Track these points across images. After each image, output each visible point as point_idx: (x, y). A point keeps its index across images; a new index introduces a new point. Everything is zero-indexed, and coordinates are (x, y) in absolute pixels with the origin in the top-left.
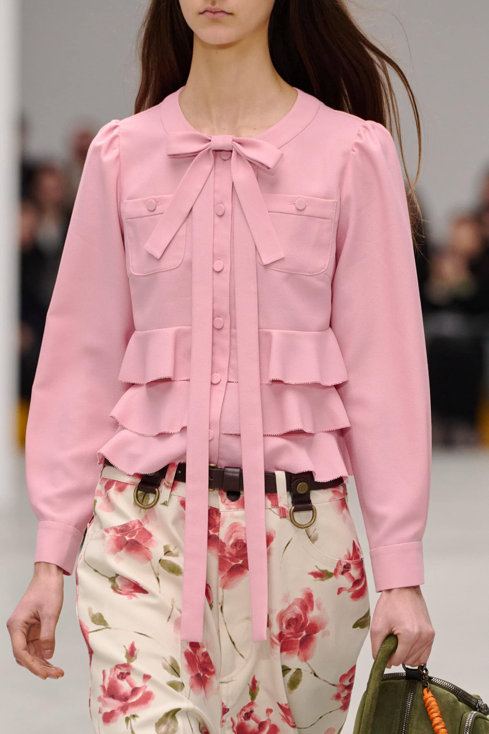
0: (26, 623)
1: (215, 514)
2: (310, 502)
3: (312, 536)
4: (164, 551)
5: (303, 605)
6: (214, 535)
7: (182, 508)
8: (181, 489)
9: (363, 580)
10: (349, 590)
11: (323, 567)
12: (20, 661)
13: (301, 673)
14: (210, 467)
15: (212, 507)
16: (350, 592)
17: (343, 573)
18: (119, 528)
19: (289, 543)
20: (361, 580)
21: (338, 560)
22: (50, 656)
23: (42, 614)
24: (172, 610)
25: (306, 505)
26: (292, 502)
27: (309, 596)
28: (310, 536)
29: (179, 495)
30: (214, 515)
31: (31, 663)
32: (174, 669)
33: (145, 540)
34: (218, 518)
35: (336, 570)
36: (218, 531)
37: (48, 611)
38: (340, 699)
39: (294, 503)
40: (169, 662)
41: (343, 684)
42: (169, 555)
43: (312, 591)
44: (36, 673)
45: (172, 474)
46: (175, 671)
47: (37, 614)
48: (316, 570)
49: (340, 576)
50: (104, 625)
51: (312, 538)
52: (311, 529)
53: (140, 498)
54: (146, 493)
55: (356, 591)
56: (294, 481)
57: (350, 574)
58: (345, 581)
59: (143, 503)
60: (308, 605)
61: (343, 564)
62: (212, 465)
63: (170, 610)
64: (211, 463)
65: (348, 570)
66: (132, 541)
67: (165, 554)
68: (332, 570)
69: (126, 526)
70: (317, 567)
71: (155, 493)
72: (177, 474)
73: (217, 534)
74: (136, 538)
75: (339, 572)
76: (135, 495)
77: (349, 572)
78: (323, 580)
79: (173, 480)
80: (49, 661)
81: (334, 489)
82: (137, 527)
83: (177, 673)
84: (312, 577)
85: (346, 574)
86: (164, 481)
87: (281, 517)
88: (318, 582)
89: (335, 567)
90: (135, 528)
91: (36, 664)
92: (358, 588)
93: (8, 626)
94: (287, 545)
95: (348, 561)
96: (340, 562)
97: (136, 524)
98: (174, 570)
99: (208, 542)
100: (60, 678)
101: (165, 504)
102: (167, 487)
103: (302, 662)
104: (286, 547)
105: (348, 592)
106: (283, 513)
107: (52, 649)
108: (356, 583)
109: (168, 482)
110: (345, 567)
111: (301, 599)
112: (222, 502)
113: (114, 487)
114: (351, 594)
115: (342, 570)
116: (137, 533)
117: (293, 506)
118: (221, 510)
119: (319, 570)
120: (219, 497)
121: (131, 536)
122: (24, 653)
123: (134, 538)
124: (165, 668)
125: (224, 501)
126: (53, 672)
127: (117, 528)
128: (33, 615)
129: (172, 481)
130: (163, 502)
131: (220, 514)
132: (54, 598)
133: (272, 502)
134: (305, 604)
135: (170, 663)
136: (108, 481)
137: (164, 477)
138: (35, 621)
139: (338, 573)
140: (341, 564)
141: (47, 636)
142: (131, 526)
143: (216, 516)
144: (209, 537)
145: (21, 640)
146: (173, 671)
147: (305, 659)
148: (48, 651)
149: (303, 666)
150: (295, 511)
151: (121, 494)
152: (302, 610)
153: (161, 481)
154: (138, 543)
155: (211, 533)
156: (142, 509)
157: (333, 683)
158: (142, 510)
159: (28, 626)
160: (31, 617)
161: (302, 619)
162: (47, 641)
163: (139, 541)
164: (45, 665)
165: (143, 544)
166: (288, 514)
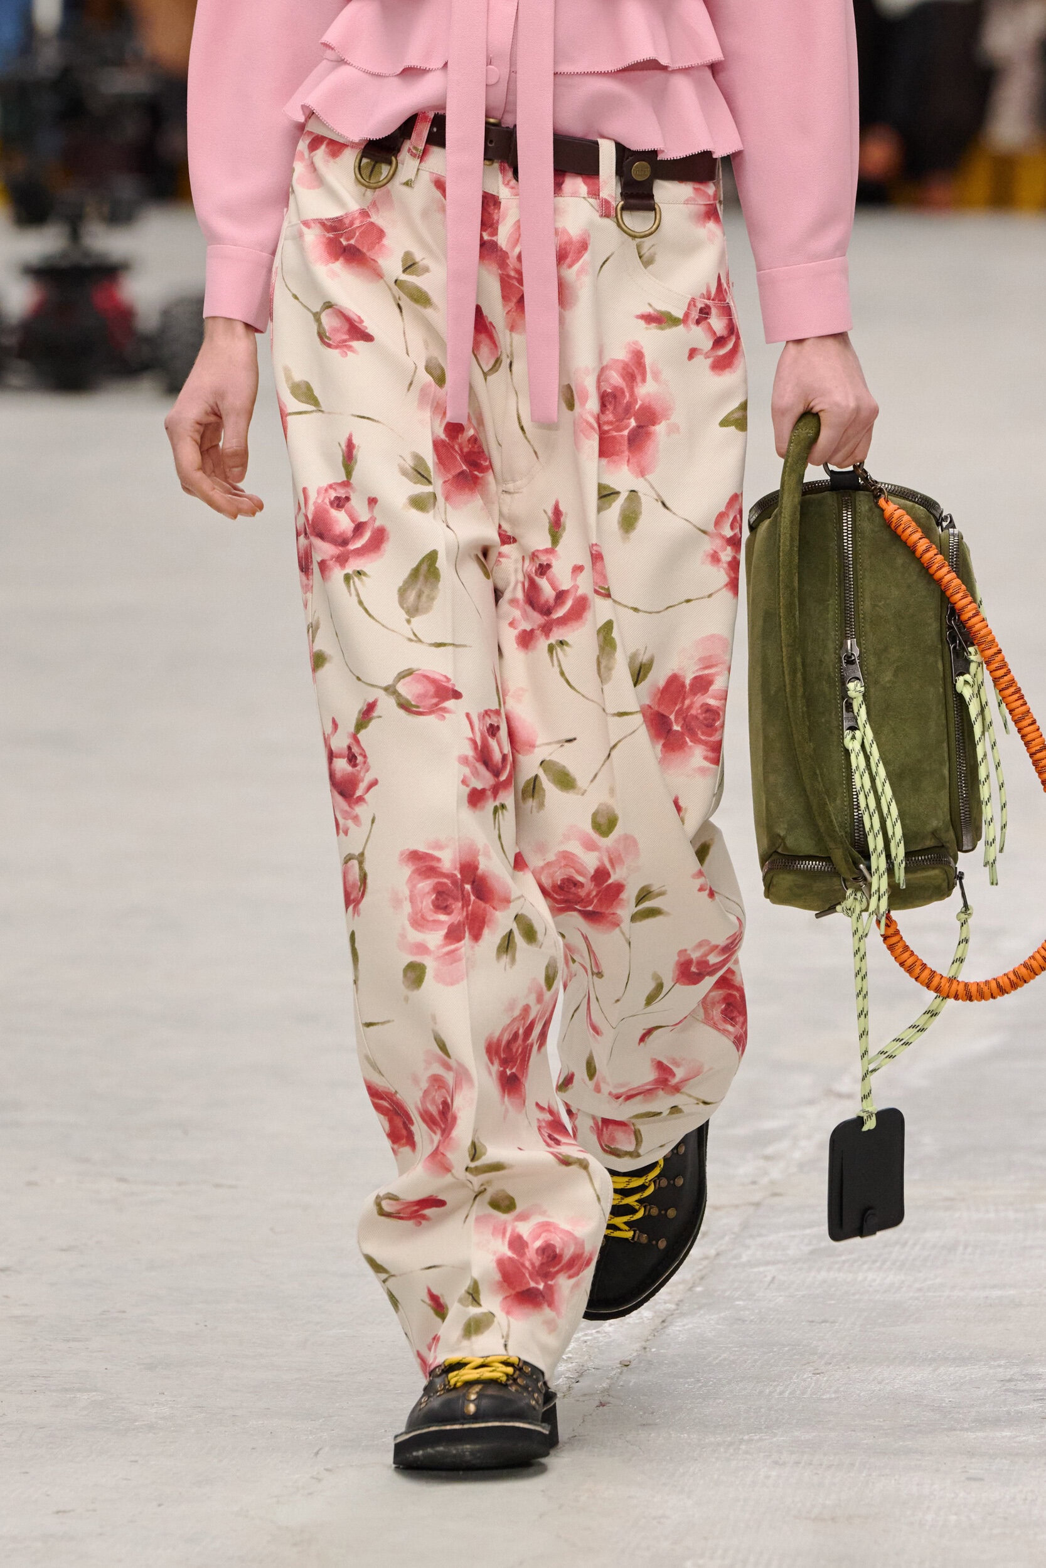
0: (199, 424)
1: (491, 204)
2: (651, 197)
3: (645, 256)
4: (403, 266)
5: (628, 373)
6: (491, 240)
7: (438, 194)
8: (437, 160)
9: (730, 340)
10: (707, 353)
11: (662, 306)
12: (188, 487)
13: (638, 498)
14: (487, 123)
15: (488, 193)
16: (709, 357)
17: (698, 322)
18: (329, 224)
19: (606, 261)
20: (727, 337)
21: (690, 297)
22: (241, 477)
23: (224, 408)
24: (415, 372)
25: (645, 202)
26: (621, 194)
27: (638, 357)
28: (642, 253)
29: (432, 171)
30: (490, 206)
31: (211, 493)
32: (419, 473)
33: (372, 247)
34: (496, 211)
35: (687, 315)
36: (497, 234)
37: (233, 402)
38: (721, 564)
39: (624, 195)
40: (409, 463)
41: (720, 534)
42: (410, 274)
43: (642, 348)
44: (219, 509)
45: (422, 131)
46: (423, 476)
47: (215, 407)
48: (650, 310)
49: (694, 327)
50: (315, 406)
51: (644, 258)
52: (647, 242)
53: (366, 172)
54: (376, 162)
55: (718, 356)
56: (628, 158)
57: (709, 324)
58: (700, 337)
59: (370, 179)
60: (636, 371)
61: (700, 305)
62: (492, 120)
63: (413, 371)
64: (490, 118)
65: (706, 318)
66: (350, 246)
67: (404, 271)
68: (679, 314)
69: (339, 220)
70: (650, 305)
71: (390, 163)
72: (430, 133)
73: (494, 238)
74: (356, 241)
75: (693, 319)
76: (357, 164)
77: (709, 320)
78: (662, 329)
79: (424, 145)
80: (240, 485)
81: (697, 186)
82: (357, 224)
83: (426, 478)
84: (642, 323)
85: (703, 324)
86: (407, 145)
87: (601, 216)
88: (653, 331)
89: (686, 309)
90: (355, 226)
91: (218, 495)
92: (722, 352)
93: (167, 428)
94: (604, 263)
95: (707, 302)
96: (693, 300)
97: (356, 219)
98: (421, 298)
99: (480, 252)
100: (258, 514)
101: (408, 184)
102: (414, 155)
103: (637, 477)
104: (602, 266)
105: (706, 358)
106: (606, 211)
107: (244, 465)
108: (719, 342)
109: (415, 148)
110: (701, 311)
111: (622, 361)
112: (503, 183)
113: (323, 147)
114: (709, 361)
115: (697, 317)
116: (357, 234)
117: (622, 200)
118: (501, 196)
119: (655, 310)
120: (500, 176)
121: (348, 239)
122: (199, 476)
123: (352, 242)
124: (404, 473)
125: (509, 182)
126: (245, 503)
127: (326, 222)
128: (209, 409)
129: (421, 147)
130: (405, 180)
131: (500, 203)
132: (243, 379)
133: (588, 188)
134: (631, 371)
135: (412, 464)
136: (313, 136)
137: (409, 137)
138: (213, 419)
139: (690, 322)
140: (695, 306)
141: (234, 445)
142: (347, 221)
143: (494, 209)
144: (483, 243)
145: (191, 454)
146: (419, 476)
147: (642, 473)
148: (236, 470)
149: (639, 485)
150: (623, 209)
151: (335, 162)
152: (624, 378)
153: (402, 144)
154: (359, 250)
155: (486, 237)
156: (368, 190)
157: (702, 528)
158: (369, 192)
159: (202, 429)
160: (207, 414)
161: (625, 396)
162: (235, 454)
163: (360, 248)
164: (231, 493)
165: (368, 254)
166: (613, 213)
